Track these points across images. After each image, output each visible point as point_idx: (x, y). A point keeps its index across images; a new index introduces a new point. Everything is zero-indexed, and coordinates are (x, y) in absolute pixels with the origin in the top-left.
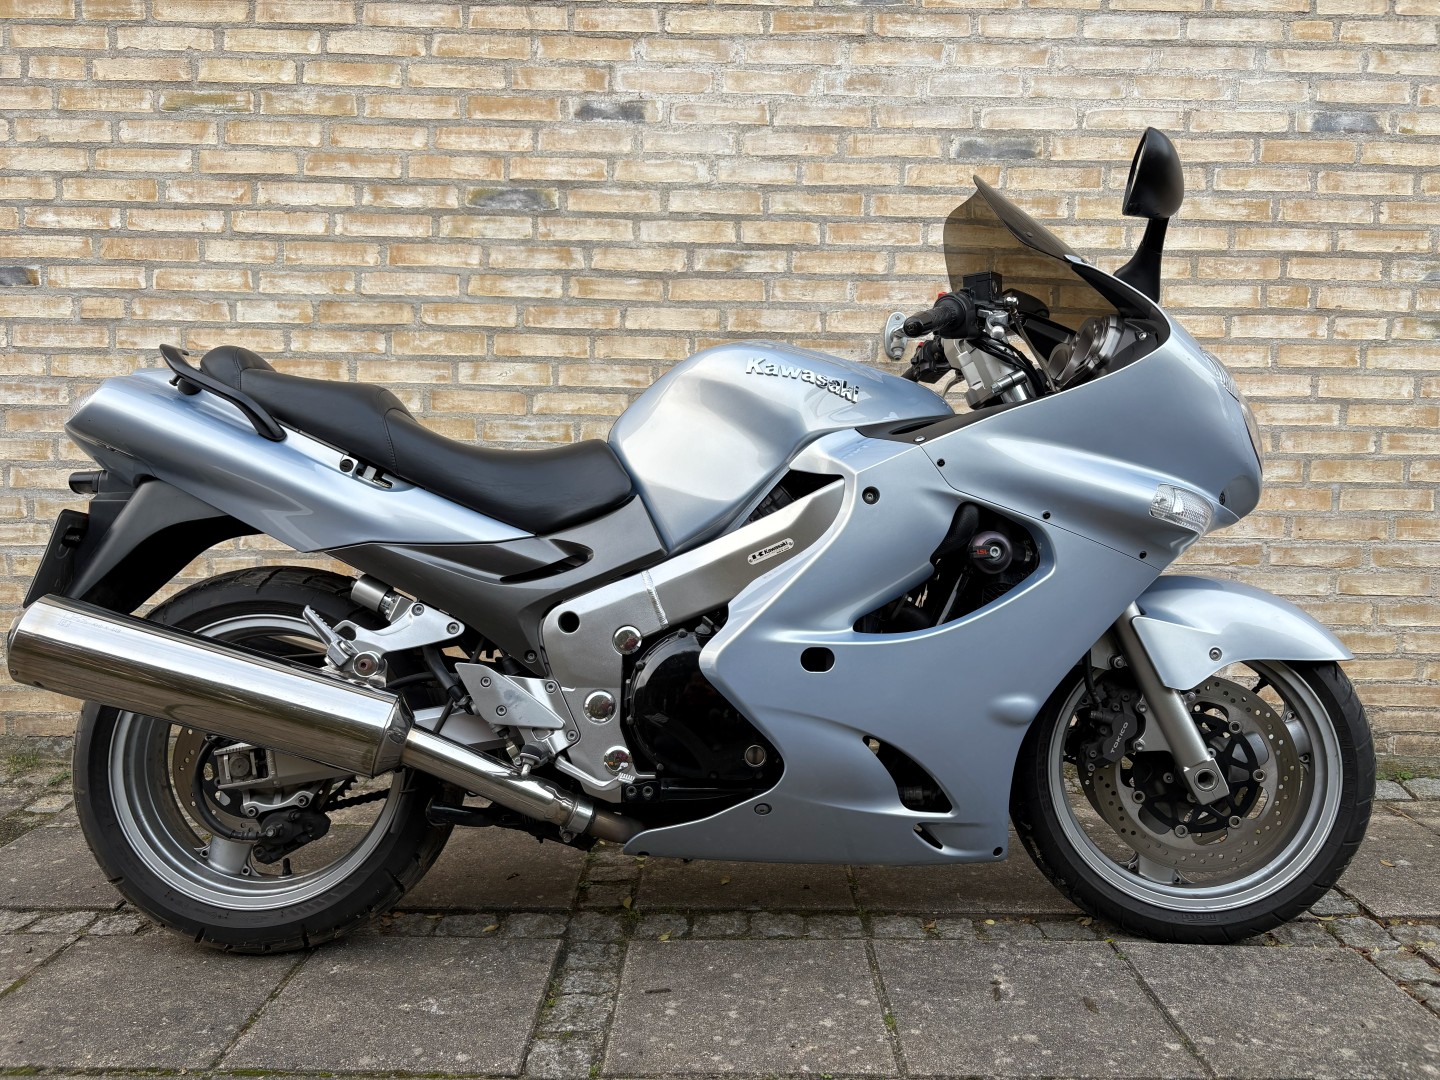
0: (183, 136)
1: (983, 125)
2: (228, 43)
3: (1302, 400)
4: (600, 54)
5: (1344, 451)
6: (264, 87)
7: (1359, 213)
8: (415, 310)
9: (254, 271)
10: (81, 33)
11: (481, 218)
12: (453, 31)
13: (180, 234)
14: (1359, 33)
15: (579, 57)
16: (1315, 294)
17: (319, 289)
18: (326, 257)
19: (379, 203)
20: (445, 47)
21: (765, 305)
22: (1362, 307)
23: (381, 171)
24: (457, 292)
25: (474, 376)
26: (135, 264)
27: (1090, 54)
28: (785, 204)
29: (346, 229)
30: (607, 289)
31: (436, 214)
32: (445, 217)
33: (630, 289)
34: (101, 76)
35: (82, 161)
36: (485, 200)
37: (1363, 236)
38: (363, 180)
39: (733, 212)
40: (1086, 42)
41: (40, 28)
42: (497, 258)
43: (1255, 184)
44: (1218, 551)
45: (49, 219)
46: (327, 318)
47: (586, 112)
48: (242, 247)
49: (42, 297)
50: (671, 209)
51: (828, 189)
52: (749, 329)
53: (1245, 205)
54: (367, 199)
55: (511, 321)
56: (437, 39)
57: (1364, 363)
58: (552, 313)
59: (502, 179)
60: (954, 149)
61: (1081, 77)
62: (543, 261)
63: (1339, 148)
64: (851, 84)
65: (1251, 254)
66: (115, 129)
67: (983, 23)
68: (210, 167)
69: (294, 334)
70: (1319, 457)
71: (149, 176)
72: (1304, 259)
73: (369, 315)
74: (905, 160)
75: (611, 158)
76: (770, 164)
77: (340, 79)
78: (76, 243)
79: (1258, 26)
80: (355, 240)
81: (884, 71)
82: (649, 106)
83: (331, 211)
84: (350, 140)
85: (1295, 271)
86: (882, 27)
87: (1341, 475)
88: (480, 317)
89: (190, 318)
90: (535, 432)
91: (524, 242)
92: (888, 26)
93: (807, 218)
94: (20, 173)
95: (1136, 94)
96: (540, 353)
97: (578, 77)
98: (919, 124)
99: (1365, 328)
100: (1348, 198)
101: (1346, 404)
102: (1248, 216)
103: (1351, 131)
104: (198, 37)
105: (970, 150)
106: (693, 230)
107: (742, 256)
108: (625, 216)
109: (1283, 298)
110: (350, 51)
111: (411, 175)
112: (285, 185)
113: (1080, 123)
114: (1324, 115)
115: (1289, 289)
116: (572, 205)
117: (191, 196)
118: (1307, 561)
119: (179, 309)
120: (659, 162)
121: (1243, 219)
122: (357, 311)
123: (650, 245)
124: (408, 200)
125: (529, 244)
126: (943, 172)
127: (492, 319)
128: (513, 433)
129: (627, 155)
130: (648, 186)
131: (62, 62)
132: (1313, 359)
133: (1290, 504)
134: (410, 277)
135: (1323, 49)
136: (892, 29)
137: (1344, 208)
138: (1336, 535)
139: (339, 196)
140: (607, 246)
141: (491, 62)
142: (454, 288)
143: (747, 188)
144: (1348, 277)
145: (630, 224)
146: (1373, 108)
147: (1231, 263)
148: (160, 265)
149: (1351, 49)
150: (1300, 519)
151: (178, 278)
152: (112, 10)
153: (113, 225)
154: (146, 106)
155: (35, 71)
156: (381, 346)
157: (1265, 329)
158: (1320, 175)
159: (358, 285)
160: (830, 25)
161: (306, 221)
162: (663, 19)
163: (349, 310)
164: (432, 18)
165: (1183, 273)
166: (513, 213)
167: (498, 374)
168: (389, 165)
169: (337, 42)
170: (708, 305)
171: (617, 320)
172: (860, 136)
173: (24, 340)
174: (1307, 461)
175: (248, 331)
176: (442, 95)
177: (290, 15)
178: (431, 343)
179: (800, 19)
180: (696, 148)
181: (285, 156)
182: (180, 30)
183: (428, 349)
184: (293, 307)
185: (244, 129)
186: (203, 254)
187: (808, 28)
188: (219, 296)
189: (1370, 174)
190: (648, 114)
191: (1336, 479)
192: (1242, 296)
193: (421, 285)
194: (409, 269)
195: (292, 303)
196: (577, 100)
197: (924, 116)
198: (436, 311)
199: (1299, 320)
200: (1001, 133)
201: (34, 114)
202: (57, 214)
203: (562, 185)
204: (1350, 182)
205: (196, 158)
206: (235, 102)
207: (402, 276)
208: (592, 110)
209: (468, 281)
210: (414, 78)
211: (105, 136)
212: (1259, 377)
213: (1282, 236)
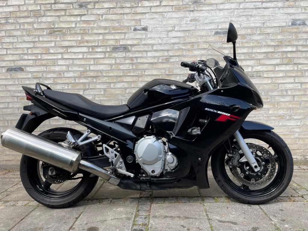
0: (53, 39)
1: (220, 28)
2: (61, 19)
3: (292, 83)
4: (138, 17)
5: (302, 94)
6: (69, 28)
7: (302, 42)
8: (102, 73)
9: (68, 66)
10: (31, 19)
11: (115, 53)
12: (107, 14)
13: (52, 59)
14: (300, 4)
15: (133, 18)
16: (294, 60)
17: (81, 69)
18: (83, 62)
19: (93, 51)
20: (105, 18)
21: (174, 68)
22: (304, 62)
23: (93, 44)
24: (110, 69)
25: (114, 86)
26: (44, 66)
27: (242, 11)
28: (178, 47)
29: (86, 57)
30: (141, 67)
31: (105, 52)
32: (107, 53)
33: (146, 66)
34: (35, 28)
35: (32, 45)
36: (115, 49)
37: (303, 47)
38: (90, 46)
39: (167, 49)
40: (241, 9)
41: (23, 18)
42: (118, 61)
43: (279, 37)
44: (275, 116)
45: (26, 57)
46: (83, 75)
47: (135, 30)
48: (65, 61)
49: (24, 73)
50: (154, 49)
51: (187, 43)
52: (171, 73)
53: (278, 42)
54: (91, 50)
55: (122, 74)
56: (104, 16)
57: (305, 74)
58: (130, 72)
59: (118, 44)
60: (213, 33)
61: (240, 16)
62: (127, 61)
63: (297, 28)
64: (191, 21)
65: (279, 52)
66: (39, 38)
67: (219, 6)
68: (58, 45)
69: (76, 79)
70: (296, 95)
71: (46, 47)
72: (291, 53)
73: (92, 74)
74: (203, 36)
75: (141, 39)
76: (174, 38)
77: (84, 25)
78: (31, 62)
79: (278, 3)
80: (88, 59)
81: (198, 18)
82: (149, 28)
83: (83, 53)
84: (86, 38)
85: (289, 55)
86: (197, 8)
87: (301, 99)
88: (115, 74)
89: (55, 76)
90: (127, 97)
91: (123, 58)
92: (198, 8)
93: (182, 49)
94: (20, 48)
95: (252, 19)
96: (128, 80)
97: (133, 23)
98: (206, 28)
99: (305, 67)
100: (300, 39)
101: (302, 83)
102: (278, 44)
103: (299, 25)
104: (55, 18)
105: (217, 33)
106: (159, 53)
107: (169, 58)
108: (144, 51)
109: (287, 61)
110: (86, 20)
111: (99, 45)
112: (74, 48)
113: (241, 26)
114: (294, 22)
115: (288, 59)
116: (133, 49)
117: (55, 51)
118: (295, 118)
119: (53, 75)
120: (151, 39)
121: (277, 45)
122: (89, 73)
123: (150, 57)
124: (99, 50)
125: (125, 58)
126: (211, 38)
127: (117, 74)
128: (123, 97)
129: (144, 38)
130: (149, 44)
131: (27, 25)
132: (294, 74)
133: (291, 106)
134: (100, 66)
135: (292, 8)
136: (199, 9)
137: (298, 42)
138: (301, 112)
139: (85, 50)
140: (141, 57)
141: (115, 20)
142: (109, 68)
143: (170, 44)
144: (301, 56)
145: (145, 53)
146: (304, 20)
147: (275, 54)
148: (49, 66)
149: (298, 7)
150: (293, 109)
151: (53, 68)
152: (37, 14)
153: (39, 58)
154: (45, 33)
155: (22, 27)
156: (95, 81)
157: (283, 68)
158: (293, 34)
159: (89, 68)
160: (186, 8)
161: (78, 55)
162: (151, 9)
163: (88, 73)
164: (103, 12)
165: (265, 57)
166: (121, 52)
167: (119, 85)
168: (95, 43)
169: (83, 18)
170: (162, 69)
171: (143, 73)
172: (193, 31)
173: (21, 82)
174: (294, 96)
175: (67, 78)
176: (105, 28)
177: (74, 13)
178: (105, 79)
179: (180, 7)
180: (158, 36)
181: (74, 42)
182: (51, 17)
183: (105, 81)
184: (76, 73)
185: (65, 37)
186: (57, 63)
187: (181, 9)
188: (61, 71)
189: (304, 34)
190: (149, 30)
191: (300, 100)
192: (278, 61)
193: (102, 67)
194: (100, 64)
195: (76, 72)
196: (133, 27)
197: (207, 27)
198: (106, 73)
199: (290, 66)
200: (223, 29)
201: (22, 36)
202: (27, 56)
203: (131, 45)
204: (300, 36)
205: (55, 43)
206: (63, 31)
207: (99, 66)
208: (137, 29)
209: (112, 66)
210: (100, 24)
211: (37, 40)
212: (282, 78)
213: (286, 48)
